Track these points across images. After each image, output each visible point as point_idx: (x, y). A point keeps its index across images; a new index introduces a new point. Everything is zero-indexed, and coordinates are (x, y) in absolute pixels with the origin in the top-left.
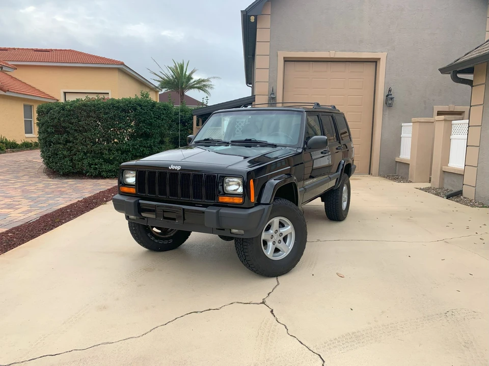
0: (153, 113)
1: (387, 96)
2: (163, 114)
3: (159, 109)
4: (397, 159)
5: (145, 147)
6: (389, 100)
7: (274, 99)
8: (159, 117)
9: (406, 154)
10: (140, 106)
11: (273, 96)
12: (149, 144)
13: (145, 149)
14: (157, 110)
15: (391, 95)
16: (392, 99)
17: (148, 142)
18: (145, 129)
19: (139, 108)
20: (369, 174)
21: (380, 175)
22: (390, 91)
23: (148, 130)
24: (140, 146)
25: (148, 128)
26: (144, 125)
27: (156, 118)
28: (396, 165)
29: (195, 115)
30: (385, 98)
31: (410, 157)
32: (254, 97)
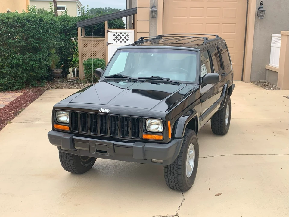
0: (41, 28)
1: (259, 8)
2: (51, 28)
3: (47, 23)
4: (267, 67)
5: (34, 61)
6: (261, 12)
7: (155, 12)
8: (47, 31)
9: (275, 63)
10: (29, 21)
11: (154, 9)
12: (38, 58)
13: (34, 63)
14: (45, 25)
15: (263, 8)
16: (263, 11)
17: (37, 56)
18: (34, 44)
19: (27, 24)
20: (242, 80)
21: (251, 82)
22: (261, 4)
23: (37, 45)
24: (30, 60)
25: (37, 43)
26: (33, 39)
27: (44, 32)
28: (266, 72)
29: (79, 27)
30: (257, 10)
31: (278, 66)
32: (135, 9)
